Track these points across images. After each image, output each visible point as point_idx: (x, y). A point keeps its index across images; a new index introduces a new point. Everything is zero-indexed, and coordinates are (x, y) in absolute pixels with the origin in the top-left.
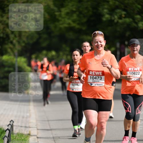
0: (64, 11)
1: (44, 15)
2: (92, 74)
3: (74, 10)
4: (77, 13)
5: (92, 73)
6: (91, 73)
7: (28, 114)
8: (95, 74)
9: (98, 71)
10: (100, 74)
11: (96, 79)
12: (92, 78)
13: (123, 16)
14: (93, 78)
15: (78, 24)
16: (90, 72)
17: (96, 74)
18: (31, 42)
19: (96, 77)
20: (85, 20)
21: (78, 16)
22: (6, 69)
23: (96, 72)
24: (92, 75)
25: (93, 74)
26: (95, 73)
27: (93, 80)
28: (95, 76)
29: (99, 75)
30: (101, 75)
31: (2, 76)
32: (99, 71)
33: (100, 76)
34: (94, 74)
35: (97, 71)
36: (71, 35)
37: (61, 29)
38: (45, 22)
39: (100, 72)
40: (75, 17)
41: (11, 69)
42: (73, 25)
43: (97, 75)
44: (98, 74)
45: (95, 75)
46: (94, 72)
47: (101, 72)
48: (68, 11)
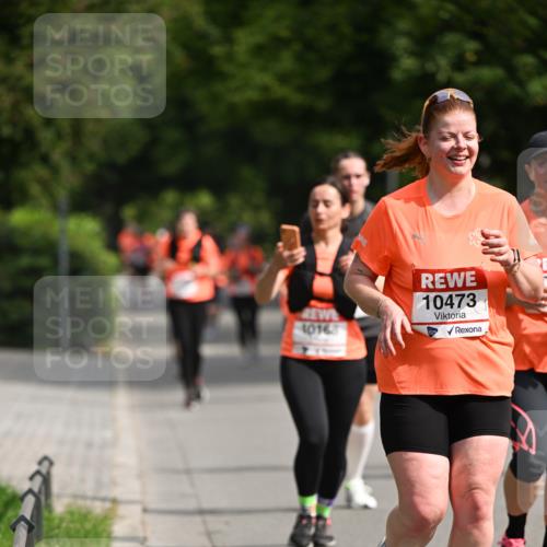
0: (245, 39)
1: (169, 54)
2: (431, 286)
3: (284, 33)
4: (297, 47)
5: (433, 283)
6: (425, 280)
7: (108, 434)
8: (446, 283)
9: (459, 271)
10: (468, 284)
11: (452, 305)
12: (431, 304)
13: (471, 57)
14: (439, 304)
15: (301, 89)
16: (424, 276)
17: (452, 285)
18: (121, 158)
19: (451, 297)
20: (323, 74)
21: (299, 58)
22: (25, 261)
23: (449, 275)
24: (434, 290)
25: (438, 286)
26: (445, 278)
27: (437, 311)
28: (445, 295)
29: (464, 287)
30: (474, 284)
31: (7, 285)
32: (465, 270)
33: (467, 293)
34: (444, 286)
35: (452, 272)
36: (270, 132)
37: (232, 108)
38: (174, 81)
39: (469, 274)
40: (286, 61)
41: (44, 261)
42: (281, 91)
43: (456, 288)
44: (460, 285)
45: (447, 289)
46: (442, 275)
47: (473, 273)
48: (258, 38)
